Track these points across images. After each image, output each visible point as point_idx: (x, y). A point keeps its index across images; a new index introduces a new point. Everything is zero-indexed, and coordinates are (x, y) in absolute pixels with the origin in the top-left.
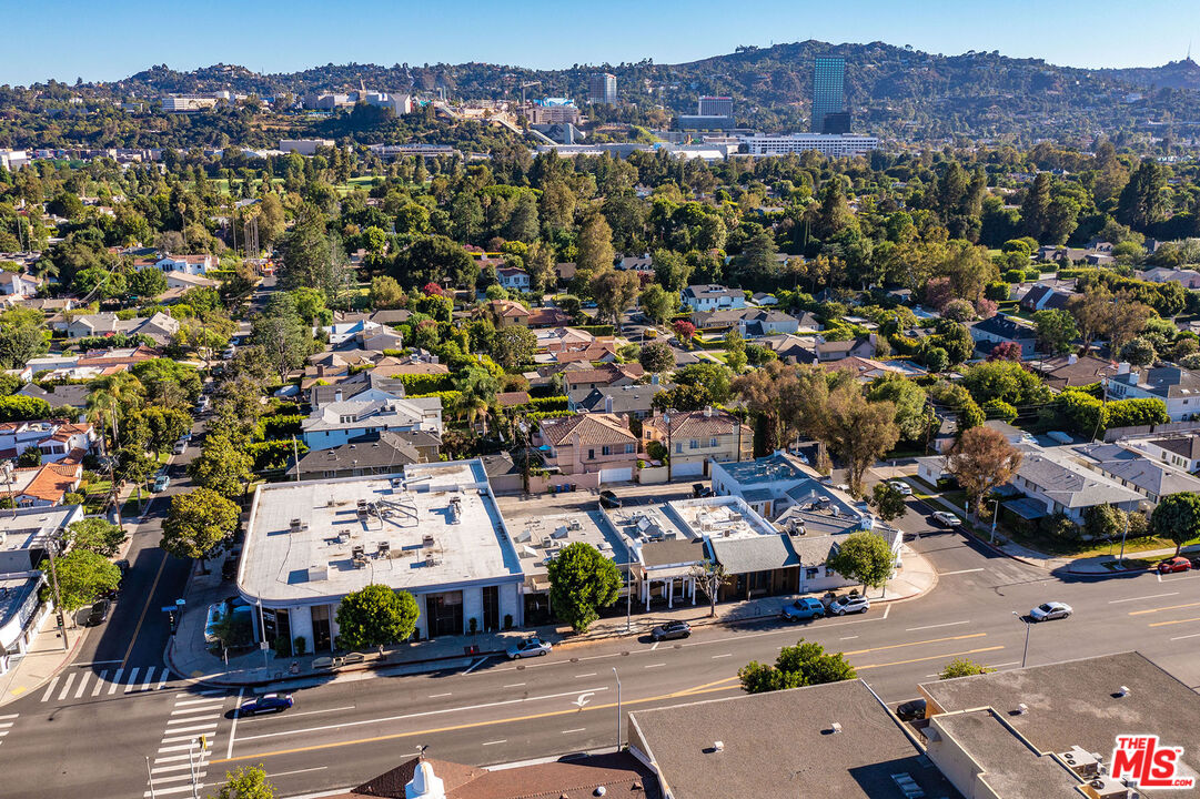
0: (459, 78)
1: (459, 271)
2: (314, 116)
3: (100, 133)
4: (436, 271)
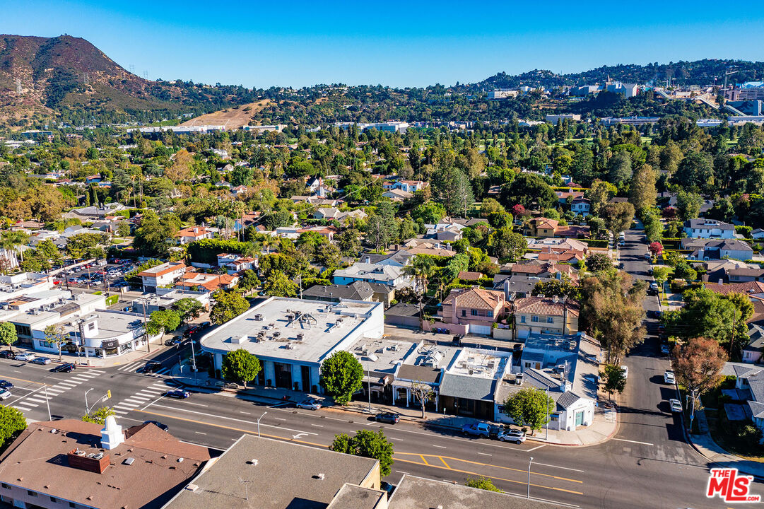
3: (450, 113)
4: (525, 197)
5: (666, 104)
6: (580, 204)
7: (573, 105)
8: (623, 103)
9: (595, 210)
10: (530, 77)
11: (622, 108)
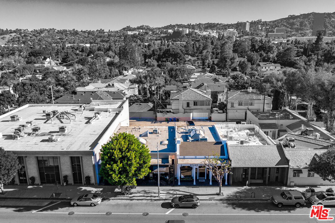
0: (205, 27)
1: (178, 59)
2: (162, 35)
3: (109, 40)
4: (170, 59)
5: (200, 37)
6: (198, 61)
7: (162, 37)
8: (183, 36)
9: (206, 64)
10: (141, 28)
11: (183, 38)
